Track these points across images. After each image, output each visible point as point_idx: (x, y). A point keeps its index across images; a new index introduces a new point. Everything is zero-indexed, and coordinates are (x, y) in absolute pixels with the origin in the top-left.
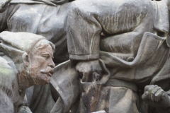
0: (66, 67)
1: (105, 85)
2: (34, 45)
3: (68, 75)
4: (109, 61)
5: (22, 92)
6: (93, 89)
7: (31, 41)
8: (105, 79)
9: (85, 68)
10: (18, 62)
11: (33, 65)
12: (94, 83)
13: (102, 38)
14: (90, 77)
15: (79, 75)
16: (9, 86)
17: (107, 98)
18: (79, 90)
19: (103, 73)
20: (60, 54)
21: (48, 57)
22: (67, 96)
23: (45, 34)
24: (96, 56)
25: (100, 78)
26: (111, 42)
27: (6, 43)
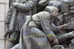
0: (61, 14)
1: (70, 18)
2: (54, 9)
3: (62, 15)
4: (71, 12)
5: (51, 20)
6: (67, 19)
7: (53, 8)
8: (70, 16)
9: (65, 14)
10: (50, 13)
11: (54, 13)
12: (67, 17)
13: (69, 7)
14: (66, 16)
15: (64, 16)
16: (49, 18)
17: (70, 21)
18: (64, 19)
19: (69, 15)
20: (60, 11)
21: (57, 12)
22: (61, 20)
23: (56, 7)
24: (68, 11)
25: (69, 16)
26: (71, 8)
27: (48, 9)
